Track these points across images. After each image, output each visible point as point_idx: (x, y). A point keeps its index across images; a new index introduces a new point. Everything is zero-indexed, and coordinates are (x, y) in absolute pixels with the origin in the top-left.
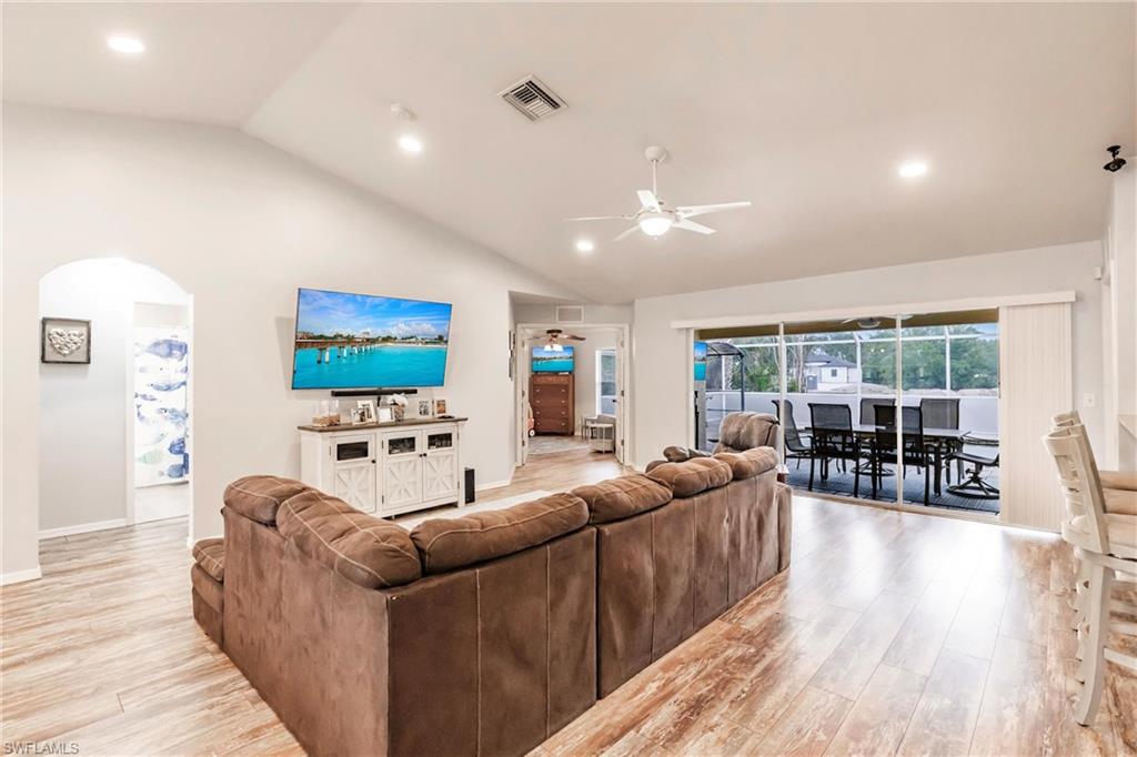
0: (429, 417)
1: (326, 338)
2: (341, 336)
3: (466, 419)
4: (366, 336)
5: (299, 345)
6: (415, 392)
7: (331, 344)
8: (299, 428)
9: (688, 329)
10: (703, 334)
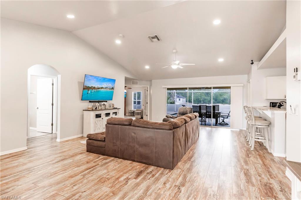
0: (111, 108)
1: (90, 87)
2: (93, 87)
3: (120, 109)
4: (98, 87)
5: (84, 89)
6: (107, 102)
7: (90, 89)
8: (83, 110)
9: (166, 88)
10: (168, 89)
